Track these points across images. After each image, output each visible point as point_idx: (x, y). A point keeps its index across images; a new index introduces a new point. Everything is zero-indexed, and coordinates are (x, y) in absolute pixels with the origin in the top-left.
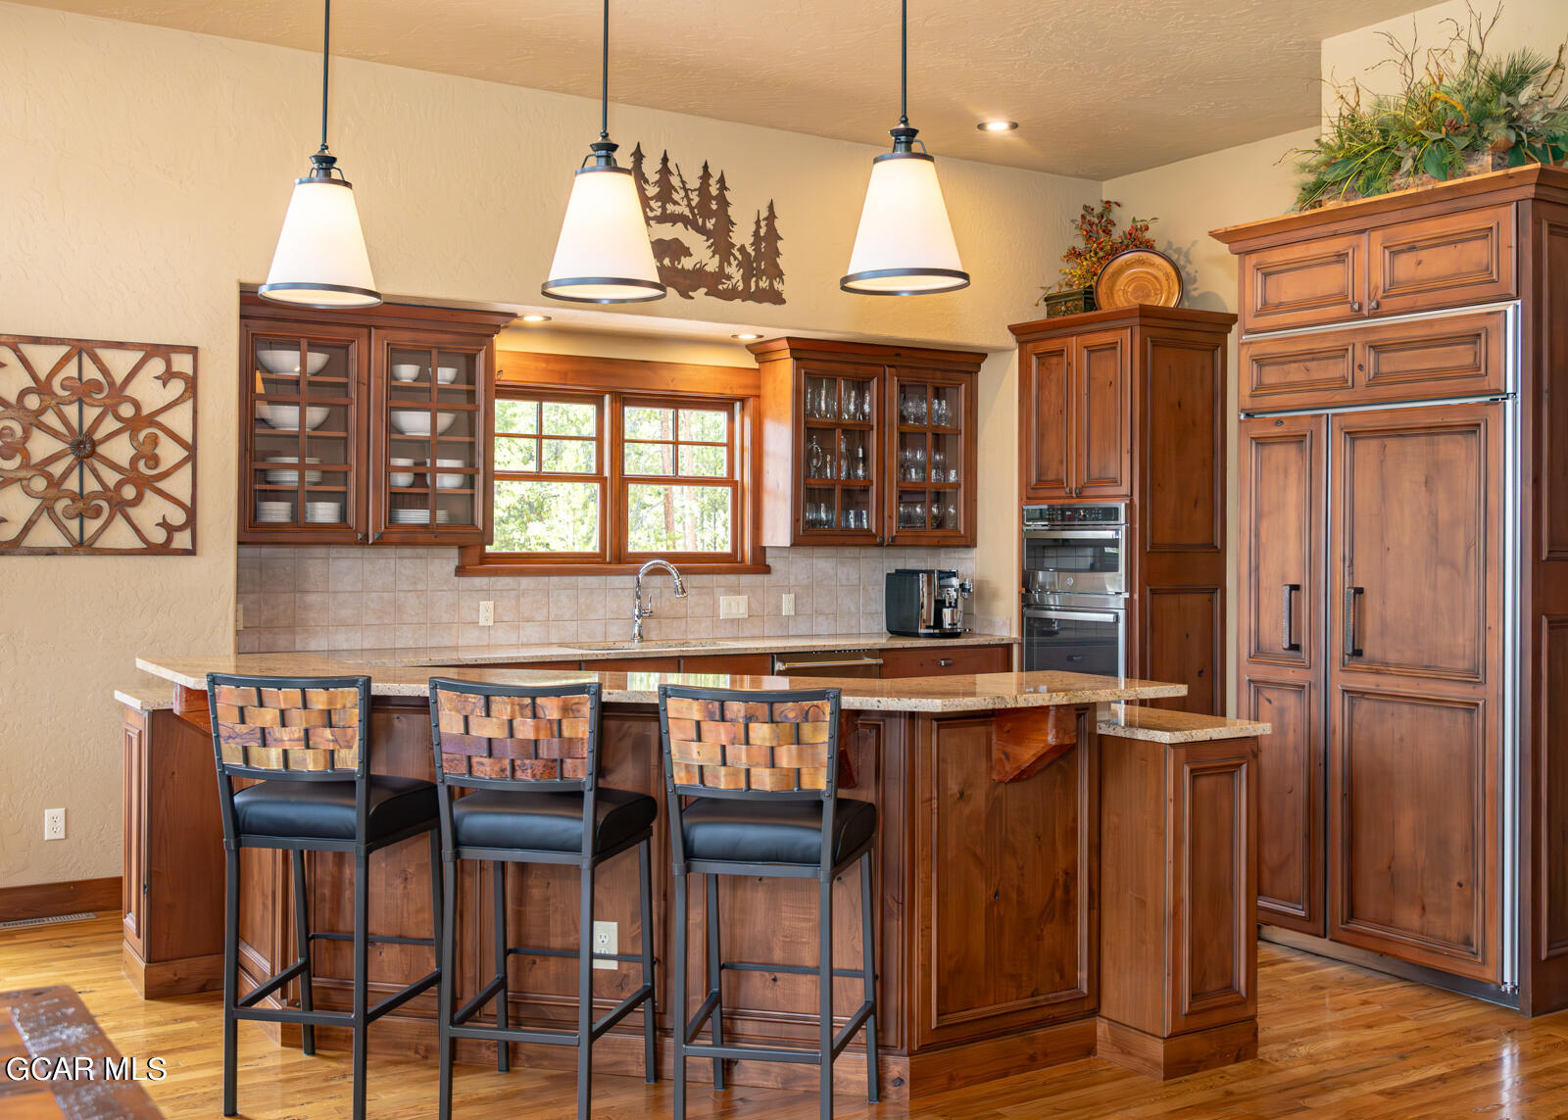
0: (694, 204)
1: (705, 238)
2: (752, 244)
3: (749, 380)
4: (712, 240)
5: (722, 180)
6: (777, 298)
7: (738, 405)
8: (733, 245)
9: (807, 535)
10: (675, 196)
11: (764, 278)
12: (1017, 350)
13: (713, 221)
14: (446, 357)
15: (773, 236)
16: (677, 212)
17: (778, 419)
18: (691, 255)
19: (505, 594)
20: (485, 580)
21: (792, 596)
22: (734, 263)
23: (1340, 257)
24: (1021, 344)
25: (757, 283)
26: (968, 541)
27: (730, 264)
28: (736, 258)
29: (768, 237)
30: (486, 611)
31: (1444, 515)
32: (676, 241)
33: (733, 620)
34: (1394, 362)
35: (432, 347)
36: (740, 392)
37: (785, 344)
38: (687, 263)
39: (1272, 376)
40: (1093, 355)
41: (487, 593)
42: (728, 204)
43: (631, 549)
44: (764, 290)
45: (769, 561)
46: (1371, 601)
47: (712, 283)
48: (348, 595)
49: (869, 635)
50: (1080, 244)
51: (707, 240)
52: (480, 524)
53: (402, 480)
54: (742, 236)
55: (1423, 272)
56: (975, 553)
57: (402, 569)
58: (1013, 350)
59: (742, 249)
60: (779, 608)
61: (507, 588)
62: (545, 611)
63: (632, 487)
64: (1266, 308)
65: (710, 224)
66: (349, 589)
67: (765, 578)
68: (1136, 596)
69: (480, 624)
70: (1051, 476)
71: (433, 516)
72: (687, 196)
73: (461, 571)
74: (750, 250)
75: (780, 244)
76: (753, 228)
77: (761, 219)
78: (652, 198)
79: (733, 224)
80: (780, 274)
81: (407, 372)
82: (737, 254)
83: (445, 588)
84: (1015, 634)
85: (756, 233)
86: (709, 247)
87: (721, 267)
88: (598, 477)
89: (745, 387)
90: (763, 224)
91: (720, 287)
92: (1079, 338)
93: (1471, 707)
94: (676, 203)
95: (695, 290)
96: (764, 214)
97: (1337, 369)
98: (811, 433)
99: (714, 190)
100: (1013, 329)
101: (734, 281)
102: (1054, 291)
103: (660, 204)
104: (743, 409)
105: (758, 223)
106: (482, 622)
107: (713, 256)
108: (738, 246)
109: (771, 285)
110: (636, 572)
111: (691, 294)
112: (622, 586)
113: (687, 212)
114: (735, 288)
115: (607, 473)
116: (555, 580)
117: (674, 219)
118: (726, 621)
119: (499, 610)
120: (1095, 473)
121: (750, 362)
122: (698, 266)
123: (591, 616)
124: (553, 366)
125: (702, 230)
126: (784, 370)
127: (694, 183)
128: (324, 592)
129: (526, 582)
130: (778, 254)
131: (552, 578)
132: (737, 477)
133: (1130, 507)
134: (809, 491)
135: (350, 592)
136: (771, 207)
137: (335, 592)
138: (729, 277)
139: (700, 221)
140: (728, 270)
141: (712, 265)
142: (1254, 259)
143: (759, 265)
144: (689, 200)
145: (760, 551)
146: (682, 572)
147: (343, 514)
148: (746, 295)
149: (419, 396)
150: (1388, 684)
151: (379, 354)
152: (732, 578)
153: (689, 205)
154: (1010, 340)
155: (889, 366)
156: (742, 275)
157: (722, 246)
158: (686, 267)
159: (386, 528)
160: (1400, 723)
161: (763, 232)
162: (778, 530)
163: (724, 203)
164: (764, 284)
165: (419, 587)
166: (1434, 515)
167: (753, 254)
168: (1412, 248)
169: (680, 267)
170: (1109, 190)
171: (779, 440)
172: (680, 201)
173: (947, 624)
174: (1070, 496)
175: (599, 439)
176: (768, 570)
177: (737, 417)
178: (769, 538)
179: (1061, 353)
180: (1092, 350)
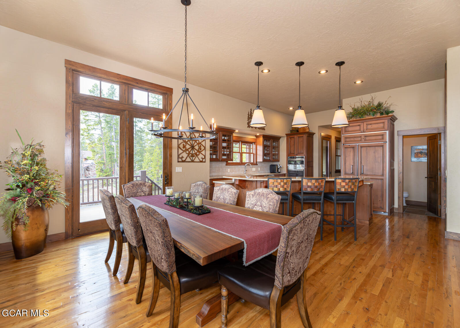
3: (255, 140)
7: (253, 143)
9: (264, 160)
12: (286, 137)
17: (260, 145)
20: (228, 166)
21: (260, 168)
23: (359, 125)
24: (287, 136)
26: (278, 161)
30: (229, 170)
31: (377, 156)
34: (367, 138)
35: (227, 134)
36: (253, 141)
37: (262, 135)
39: (348, 140)
43: (243, 162)
46: (365, 167)
49: (267, 173)
52: (232, 159)
55: (372, 127)
56: (279, 162)
57: (219, 165)
58: (285, 137)
60: (258, 169)
61: (231, 167)
62: (235, 170)
63: (243, 154)
64: (346, 131)
68: (306, 167)
70: (292, 153)
71: (227, 157)
73: (226, 165)
83: (224, 167)
84: (286, 172)
88: (239, 152)
92: (296, 136)
93: (382, 179)
95: (256, 128)
97: (359, 139)
98: (265, 147)
100: (286, 134)
104: (254, 144)
106: (229, 172)
110: (244, 165)
112: (243, 167)
115: (240, 152)
116: (236, 166)
118: (253, 171)
120: (299, 152)
121: (255, 138)
123: (240, 171)
124: (236, 138)
126: (261, 139)
129: (233, 166)
132: (253, 153)
133: (305, 156)
134: (264, 155)
135: (214, 168)
145: (256, 162)
146: (252, 165)
147: (216, 157)
148: (261, 129)
149: (224, 141)
150: (369, 177)
151: (221, 135)
152: (254, 166)
154: (285, 136)
155: (272, 139)
159: (222, 159)
162: (260, 159)
165: (221, 167)
166: (375, 156)
168: (371, 124)
171: (260, 149)
173: (279, 171)
174: (295, 155)
175: (239, 147)
176: (257, 165)
177: (253, 145)
178: (258, 161)
179: (294, 137)
180: (299, 137)
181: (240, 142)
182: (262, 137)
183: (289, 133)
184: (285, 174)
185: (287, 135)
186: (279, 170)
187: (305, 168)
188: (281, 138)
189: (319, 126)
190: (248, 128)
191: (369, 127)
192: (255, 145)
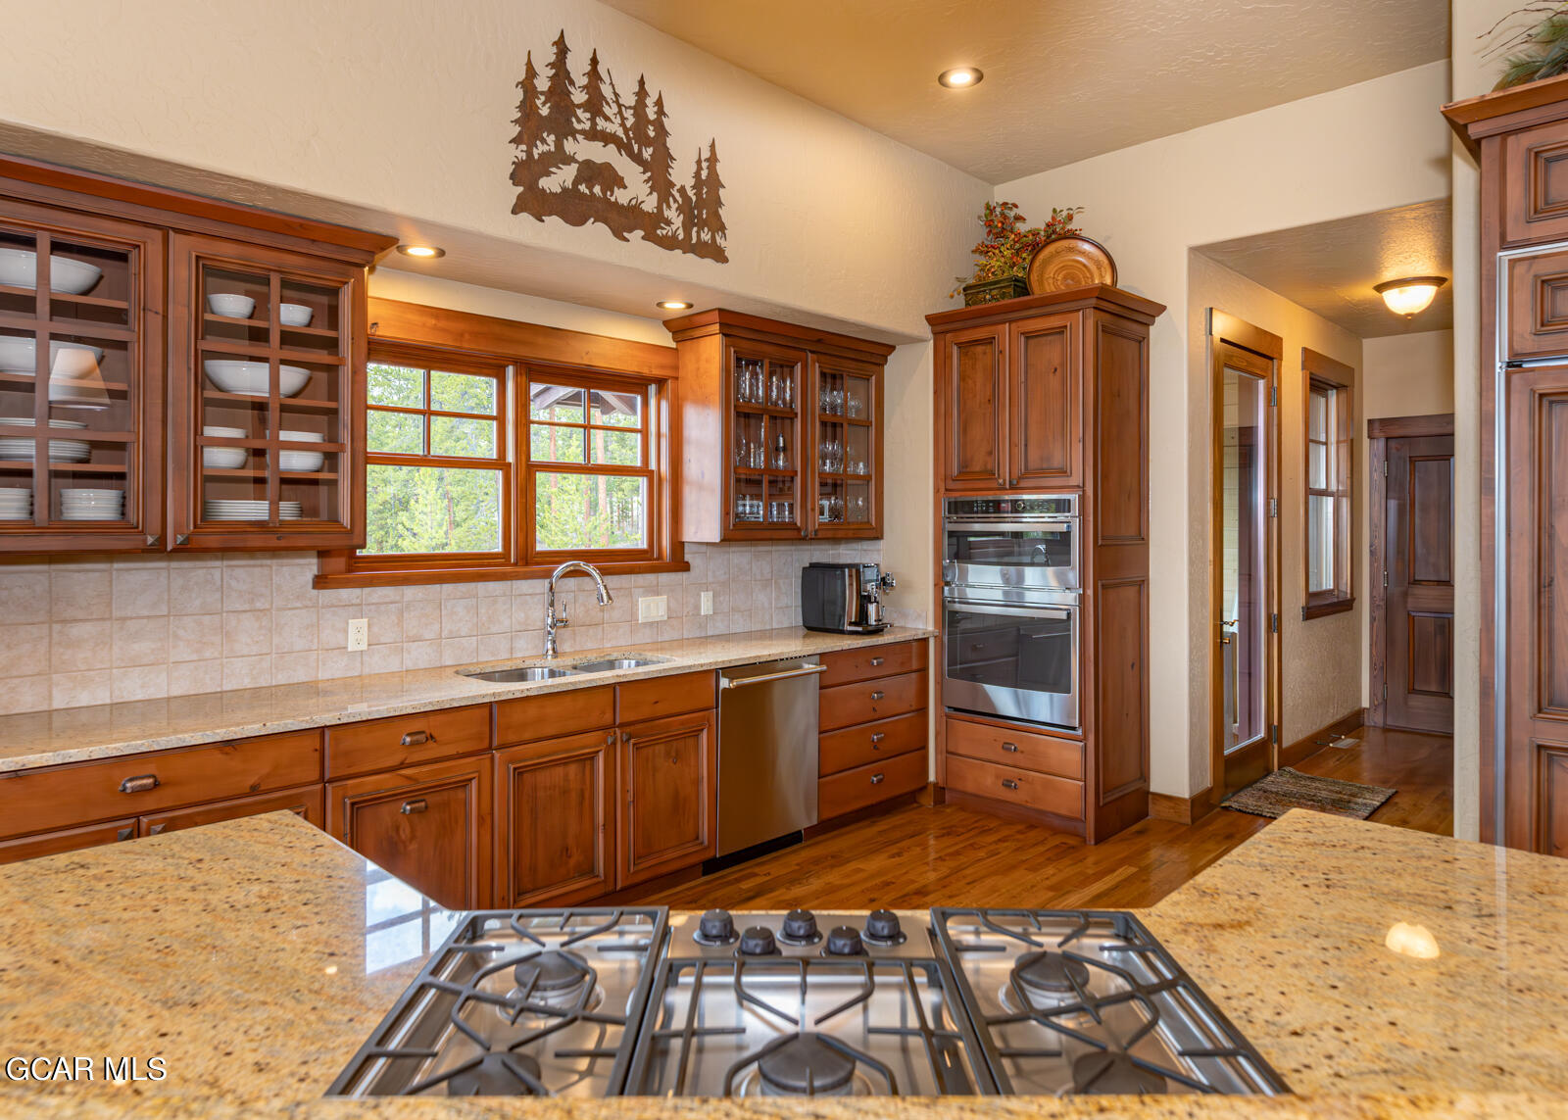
0: (629, 124)
1: (641, 169)
2: (693, 187)
3: (667, 360)
4: (649, 174)
5: (659, 103)
6: (719, 256)
7: (653, 389)
8: (672, 185)
9: (738, 532)
10: (606, 109)
11: (706, 229)
12: (931, 344)
13: (650, 150)
14: (295, 289)
15: (715, 181)
16: (608, 130)
17: (702, 402)
18: (625, 187)
19: (383, 608)
20: (357, 591)
21: (711, 594)
22: (674, 206)
24: (936, 333)
25: (698, 233)
26: (876, 535)
27: (669, 207)
28: (675, 201)
29: (709, 184)
30: (357, 633)
32: (608, 166)
33: (652, 623)
35: (271, 270)
36: (657, 372)
37: (716, 316)
38: (621, 197)
40: (1032, 342)
41: (359, 610)
42: (666, 134)
43: (539, 548)
44: (706, 243)
45: (688, 557)
47: (650, 225)
48: (145, 621)
51: (644, 173)
52: (345, 518)
53: (223, 459)
54: (682, 175)
56: (882, 544)
57: (234, 583)
58: (928, 340)
59: (683, 190)
60: (697, 607)
61: (387, 600)
62: (437, 627)
63: (540, 476)
64: (1554, 209)
65: (647, 153)
66: (146, 613)
67: (685, 575)
68: (1090, 592)
69: (349, 649)
70: (977, 468)
71: (274, 510)
72: (620, 112)
73: (321, 582)
74: (691, 193)
75: (722, 192)
76: (694, 168)
77: (703, 158)
78: (579, 106)
79: (672, 159)
80: (722, 228)
81: (233, 305)
82: (677, 195)
83: (299, 605)
85: (697, 175)
86: (647, 181)
87: (659, 207)
88: (499, 463)
89: (662, 367)
90: (704, 165)
91: (659, 232)
92: (1013, 325)
94: (607, 119)
95: (630, 231)
96: (706, 154)
98: (742, 418)
99: (651, 113)
100: (930, 319)
101: (674, 227)
102: (972, 282)
103: (588, 115)
104: (659, 392)
105: (699, 162)
106: (352, 646)
107: (651, 193)
108: (678, 187)
109: (713, 238)
110: (548, 575)
111: (625, 234)
112: (530, 591)
113: (620, 133)
114: (674, 236)
115: (510, 458)
116: (447, 588)
117: (607, 138)
118: (645, 624)
119: (375, 629)
120: (1035, 464)
121: (666, 340)
122: (634, 202)
123: (494, 629)
124: (442, 324)
125: (637, 159)
126: (711, 350)
127: (629, 100)
128: (103, 619)
129: (411, 592)
130: (720, 203)
131: (445, 586)
132: (653, 466)
133: (1083, 499)
134: (740, 481)
135: (148, 617)
136: (713, 146)
137: (124, 619)
138: (669, 223)
139: (636, 147)
140: (667, 213)
141: (650, 204)
142: (1527, 139)
143: (700, 213)
144: (623, 119)
145: (678, 546)
147: (124, 506)
148: (687, 247)
149: (254, 337)
151: (183, 274)
152: (651, 578)
153: (623, 125)
155: (812, 352)
156: (683, 223)
157: (661, 184)
158: (620, 201)
159: (195, 526)
161: (704, 174)
162: (703, 521)
163: (662, 132)
164: (706, 236)
165: (258, 605)
167: (694, 198)
169: (613, 199)
171: (704, 429)
172: (613, 118)
173: (872, 620)
174: (1002, 488)
175: (500, 419)
176: (685, 567)
177: (653, 402)
178: (691, 533)
179: (990, 341)
180: (1029, 336)
181: (510, 370)
182: (716, 328)
183: (959, 303)
184: (925, 641)
185: (939, 323)
186: (872, 608)
187: (1082, 598)
188: (892, 348)
189: (1197, 251)
190: (524, 215)
192: (664, 405)
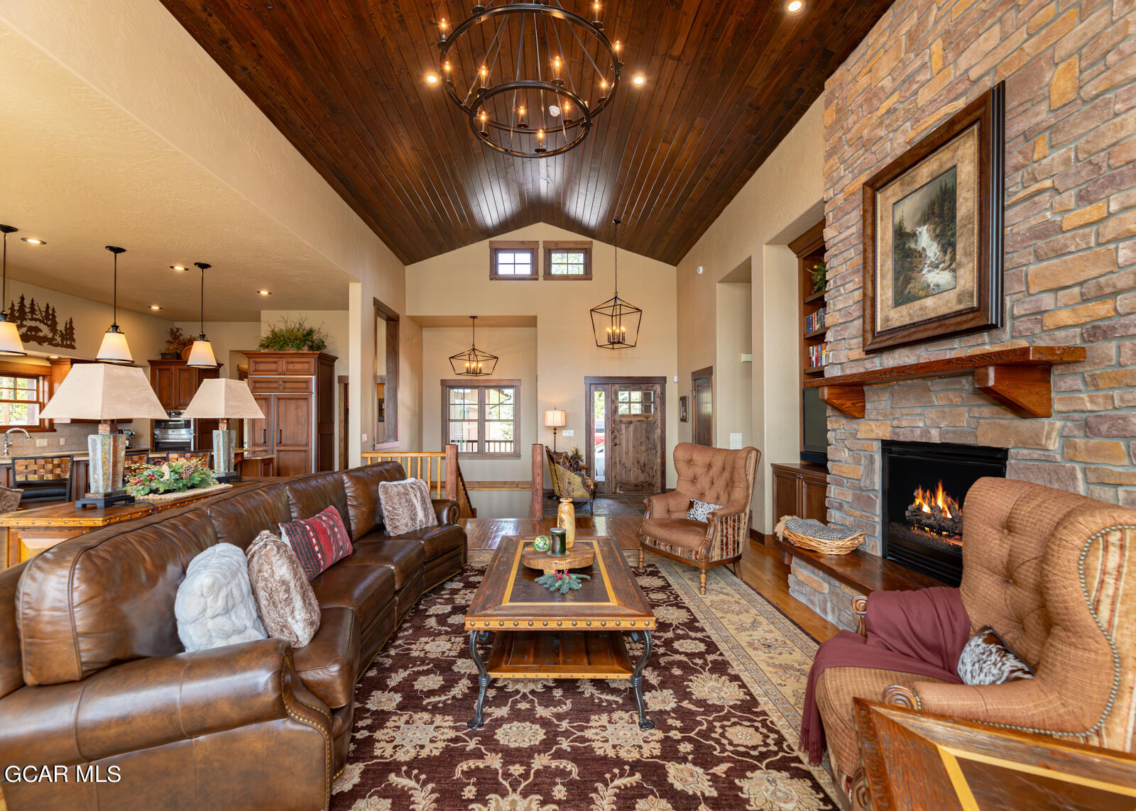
0: (43, 315)
1: (48, 327)
2: (64, 330)
4: (50, 328)
5: (53, 309)
6: (73, 348)
7: (42, 378)
10: (36, 313)
11: (69, 341)
12: (150, 367)
13: (50, 322)
15: (72, 328)
16: (37, 318)
18: (42, 332)
21: (64, 439)
22: (58, 336)
23: (275, 362)
24: (151, 365)
25: (66, 342)
27: (56, 336)
29: (70, 329)
31: (300, 415)
32: (37, 327)
34: (288, 385)
36: (40, 373)
38: (41, 334)
39: (258, 385)
40: (181, 371)
42: (56, 317)
44: (68, 345)
45: (55, 428)
46: (283, 432)
47: (50, 341)
50: (171, 339)
54: (61, 327)
55: (295, 368)
59: (61, 331)
64: (256, 371)
67: (54, 434)
68: (197, 435)
70: (165, 403)
72: (41, 313)
74: (64, 332)
75: (74, 331)
76: (65, 325)
78: (27, 313)
79: (58, 323)
80: (74, 340)
82: (59, 333)
84: (149, 447)
85: (66, 327)
86: (49, 330)
87: (53, 336)
89: (46, 372)
90: (68, 324)
91: (53, 343)
92: (175, 366)
93: (306, 451)
94: (37, 315)
95: (44, 343)
96: (69, 322)
97: (275, 385)
99: (50, 312)
100: (149, 361)
101: (58, 341)
102: (164, 352)
104: (44, 380)
107: (50, 333)
108: (59, 330)
109: (71, 343)
111: (42, 344)
113: (41, 319)
114: (58, 343)
117: (36, 320)
121: (47, 364)
122: (45, 336)
125: (46, 324)
126: (67, 369)
127: (44, 309)
130: (73, 334)
132: (40, 401)
136: (71, 319)
138: (56, 340)
139: (46, 322)
140: (56, 338)
141: (50, 336)
142: (252, 360)
143: (67, 337)
145: (51, 424)
148: (62, 346)
150: (287, 448)
152: (41, 434)
153: (41, 316)
154: (148, 364)
156: (61, 340)
157: (54, 330)
158: (41, 336)
160: (291, 455)
161: (68, 327)
163: (54, 316)
164: (68, 343)
166: (297, 415)
168: (292, 363)
169: (38, 335)
170: (177, 325)
174: (173, 409)
176: (55, 431)
177: (42, 382)
179: (169, 370)
182: (69, 363)
183: (159, 358)
185: (153, 362)
187: (195, 437)
191: (290, 366)
192: (46, 383)
